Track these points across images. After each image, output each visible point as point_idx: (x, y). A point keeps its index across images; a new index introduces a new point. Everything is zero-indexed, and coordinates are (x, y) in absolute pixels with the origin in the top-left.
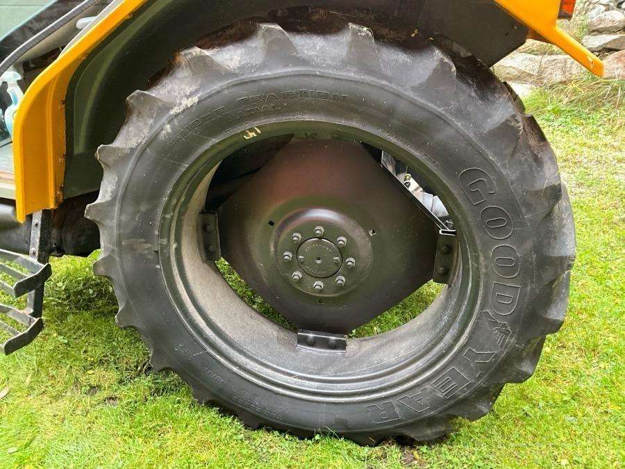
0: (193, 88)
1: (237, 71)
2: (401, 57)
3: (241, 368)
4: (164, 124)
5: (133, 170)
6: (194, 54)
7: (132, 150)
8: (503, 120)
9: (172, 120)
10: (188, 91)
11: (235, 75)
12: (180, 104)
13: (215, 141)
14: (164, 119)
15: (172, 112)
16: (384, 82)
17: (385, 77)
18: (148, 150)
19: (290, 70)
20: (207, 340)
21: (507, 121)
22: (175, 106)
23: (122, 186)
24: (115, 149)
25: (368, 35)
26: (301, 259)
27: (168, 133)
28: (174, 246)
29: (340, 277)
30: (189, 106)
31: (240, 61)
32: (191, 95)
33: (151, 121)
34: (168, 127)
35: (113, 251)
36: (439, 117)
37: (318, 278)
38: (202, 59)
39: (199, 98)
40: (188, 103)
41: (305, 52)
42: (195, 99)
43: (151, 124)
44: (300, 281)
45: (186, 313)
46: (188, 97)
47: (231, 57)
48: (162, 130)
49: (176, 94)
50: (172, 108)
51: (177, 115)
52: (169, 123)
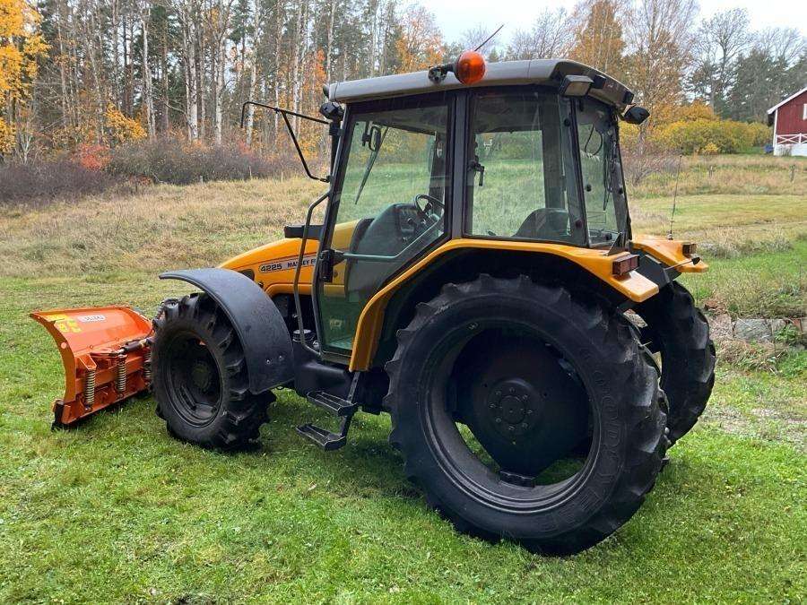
0: (447, 302)
1: (468, 294)
2: (546, 291)
3: (458, 481)
4: (431, 320)
5: (412, 343)
6: (451, 286)
7: (414, 332)
8: (597, 323)
9: (435, 318)
10: (444, 303)
11: (467, 297)
12: (440, 309)
14: (431, 317)
15: (435, 314)
19: (492, 294)
20: (439, 457)
21: (599, 323)
22: (437, 310)
23: (406, 351)
24: (405, 332)
26: (500, 409)
27: (432, 325)
28: (428, 392)
30: (444, 310)
31: (470, 290)
32: (446, 305)
33: (424, 317)
34: (433, 322)
37: (511, 423)
39: (449, 307)
40: (443, 308)
41: (500, 286)
42: (447, 307)
43: (424, 319)
44: (500, 424)
45: (429, 436)
46: (444, 306)
47: (466, 288)
48: (429, 323)
51: (438, 315)
52: (433, 319)
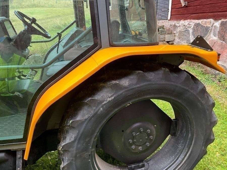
0: (112, 94)
1: (128, 87)
4: (100, 108)
5: (86, 127)
6: (113, 83)
7: (86, 120)
8: (202, 88)
9: (103, 106)
10: (110, 95)
11: (127, 88)
12: (107, 100)
13: (117, 109)
14: (100, 106)
15: (103, 103)
16: (172, 83)
17: (173, 82)
18: (93, 118)
21: (203, 88)
22: (105, 101)
23: (80, 134)
24: (78, 121)
25: (168, 71)
26: (135, 141)
27: (101, 111)
29: (147, 143)
30: (110, 100)
31: (128, 83)
32: (111, 96)
33: (94, 108)
34: (101, 109)
35: (72, 160)
36: (187, 90)
37: (140, 146)
38: (116, 84)
39: (114, 97)
40: (109, 99)
41: (150, 77)
42: (113, 98)
43: (95, 109)
46: (110, 97)
47: (125, 82)
48: (99, 110)
49: (105, 97)
50: (103, 102)
51: (105, 104)
52: (102, 107)
